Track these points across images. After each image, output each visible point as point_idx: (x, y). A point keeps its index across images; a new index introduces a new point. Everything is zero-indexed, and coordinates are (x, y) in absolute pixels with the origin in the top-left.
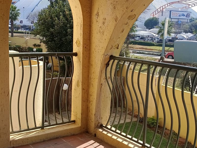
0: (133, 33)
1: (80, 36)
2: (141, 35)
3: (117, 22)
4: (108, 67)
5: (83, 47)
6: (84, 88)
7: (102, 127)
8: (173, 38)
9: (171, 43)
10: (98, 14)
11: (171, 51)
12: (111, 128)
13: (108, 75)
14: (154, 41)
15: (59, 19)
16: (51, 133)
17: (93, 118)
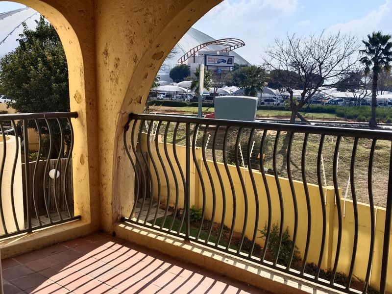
0: (155, 89)
1: (80, 87)
2: (167, 91)
3: (137, 63)
4: (127, 130)
5: (87, 103)
6: (93, 166)
7: (123, 222)
8: (212, 94)
9: (211, 102)
10: (106, 53)
11: (210, 113)
12: (138, 220)
13: (129, 143)
14: (186, 99)
15: (36, 68)
16: (44, 238)
17: (109, 208)
